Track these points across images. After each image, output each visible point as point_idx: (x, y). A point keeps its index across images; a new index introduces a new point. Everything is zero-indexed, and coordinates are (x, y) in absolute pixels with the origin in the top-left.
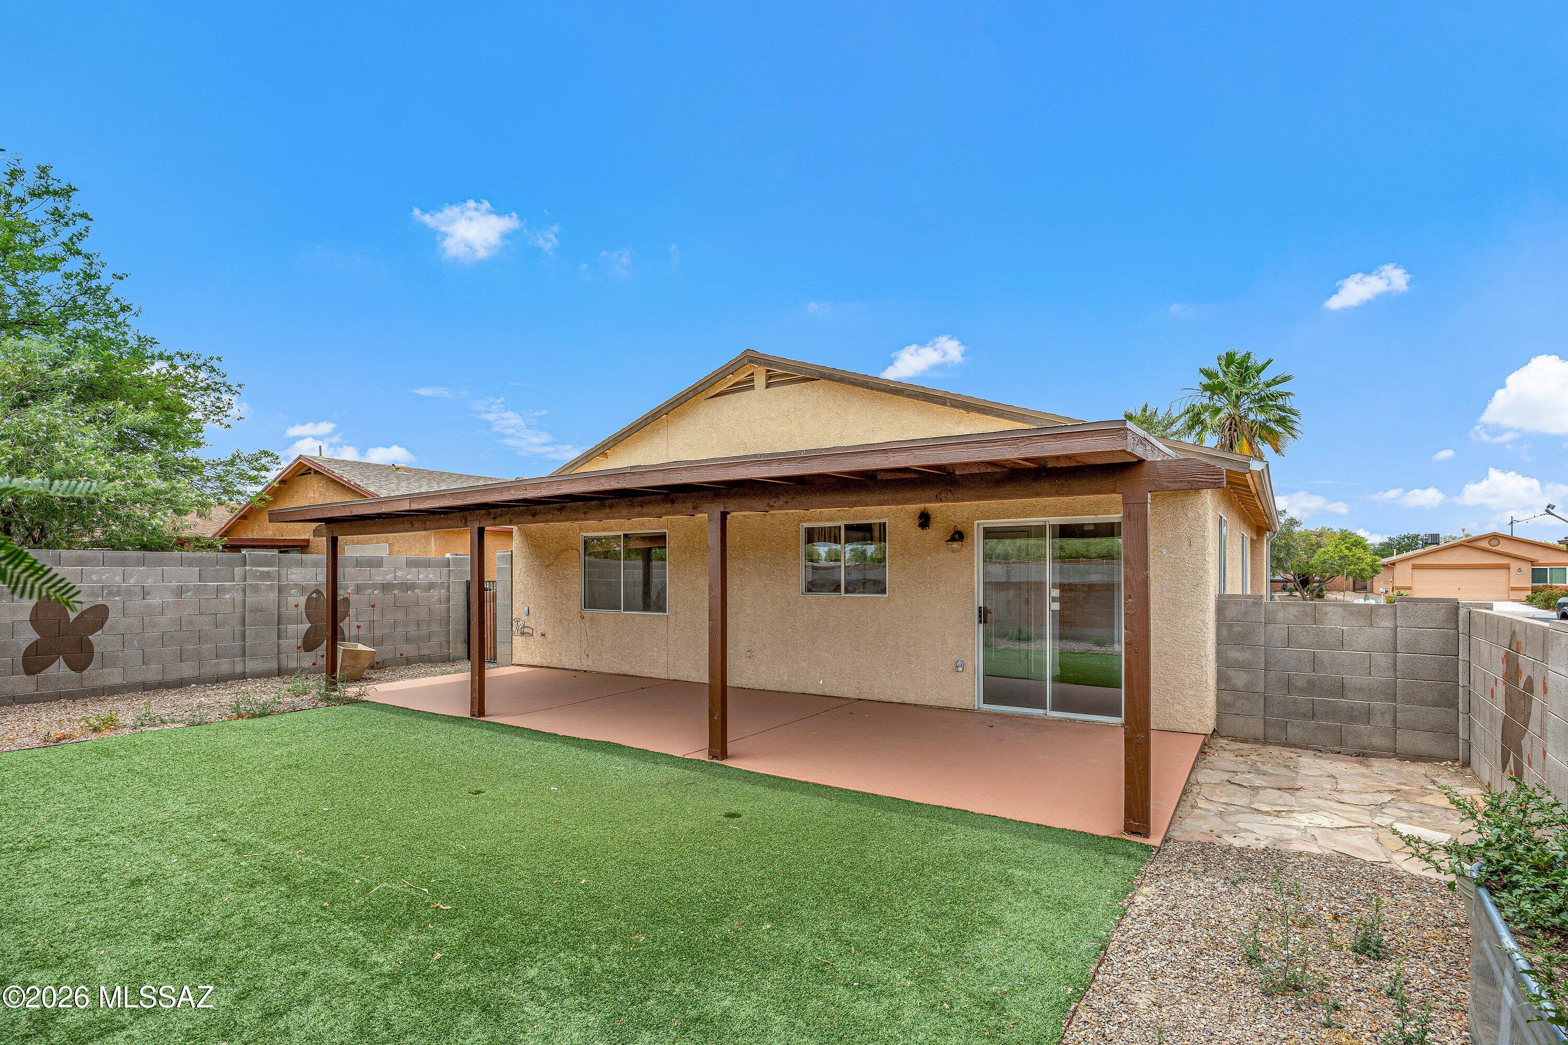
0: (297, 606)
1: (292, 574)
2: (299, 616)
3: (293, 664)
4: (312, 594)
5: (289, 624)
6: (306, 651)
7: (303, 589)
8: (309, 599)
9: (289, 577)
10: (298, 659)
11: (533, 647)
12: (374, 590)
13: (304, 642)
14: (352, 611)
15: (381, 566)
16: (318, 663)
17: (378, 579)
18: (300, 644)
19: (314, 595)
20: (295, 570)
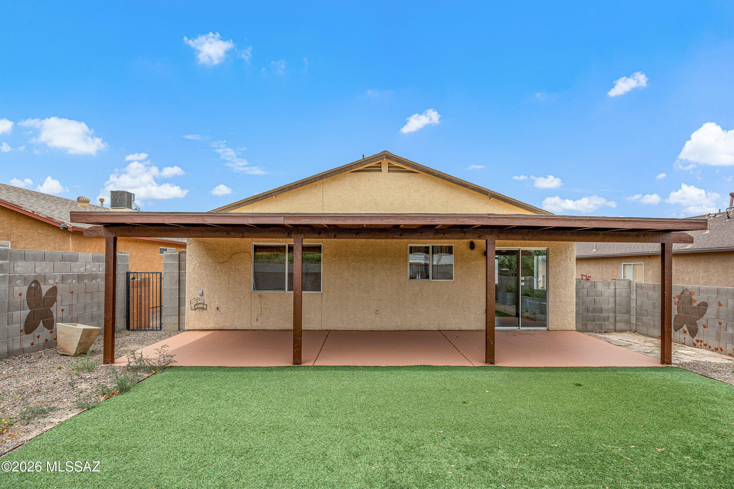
0: (20, 295)
1: (18, 266)
2: (22, 304)
3: (17, 346)
4: (32, 283)
5: (14, 311)
6: (27, 333)
7: (25, 279)
8: (30, 288)
9: (16, 269)
10: (21, 341)
11: (206, 317)
12: (73, 280)
13: (25, 326)
14: (59, 297)
15: (77, 261)
16: (35, 343)
17: (75, 271)
18: (22, 328)
19: (33, 285)
20: (20, 263)
